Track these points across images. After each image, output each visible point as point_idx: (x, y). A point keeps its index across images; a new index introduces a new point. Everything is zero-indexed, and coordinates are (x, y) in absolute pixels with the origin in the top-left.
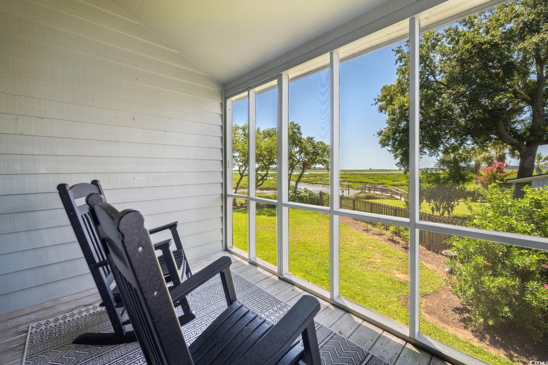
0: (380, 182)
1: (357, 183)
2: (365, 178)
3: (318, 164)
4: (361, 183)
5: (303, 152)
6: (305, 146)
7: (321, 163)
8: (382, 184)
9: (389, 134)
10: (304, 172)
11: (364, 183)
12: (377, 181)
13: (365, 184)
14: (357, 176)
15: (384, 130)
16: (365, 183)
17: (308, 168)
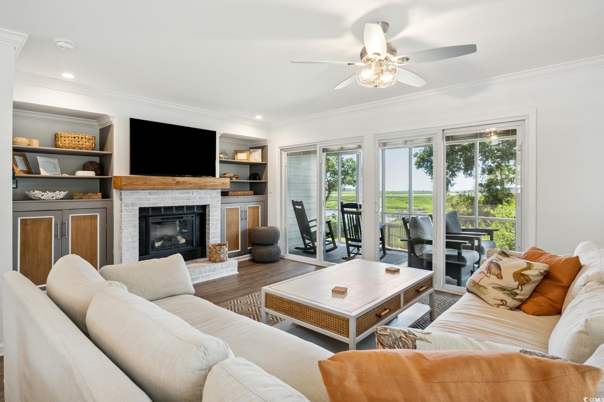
0: (421, 208)
1: (392, 208)
2: (403, 202)
3: (347, 185)
4: (397, 208)
5: (329, 171)
6: (333, 164)
7: (351, 184)
8: (423, 210)
9: (424, 156)
10: (330, 194)
11: (400, 208)
12: (417, 206)
13: (401, 210)
14: (393, 199)
15: (419, 152)
16: (403, 208)
17: (334, 190)
